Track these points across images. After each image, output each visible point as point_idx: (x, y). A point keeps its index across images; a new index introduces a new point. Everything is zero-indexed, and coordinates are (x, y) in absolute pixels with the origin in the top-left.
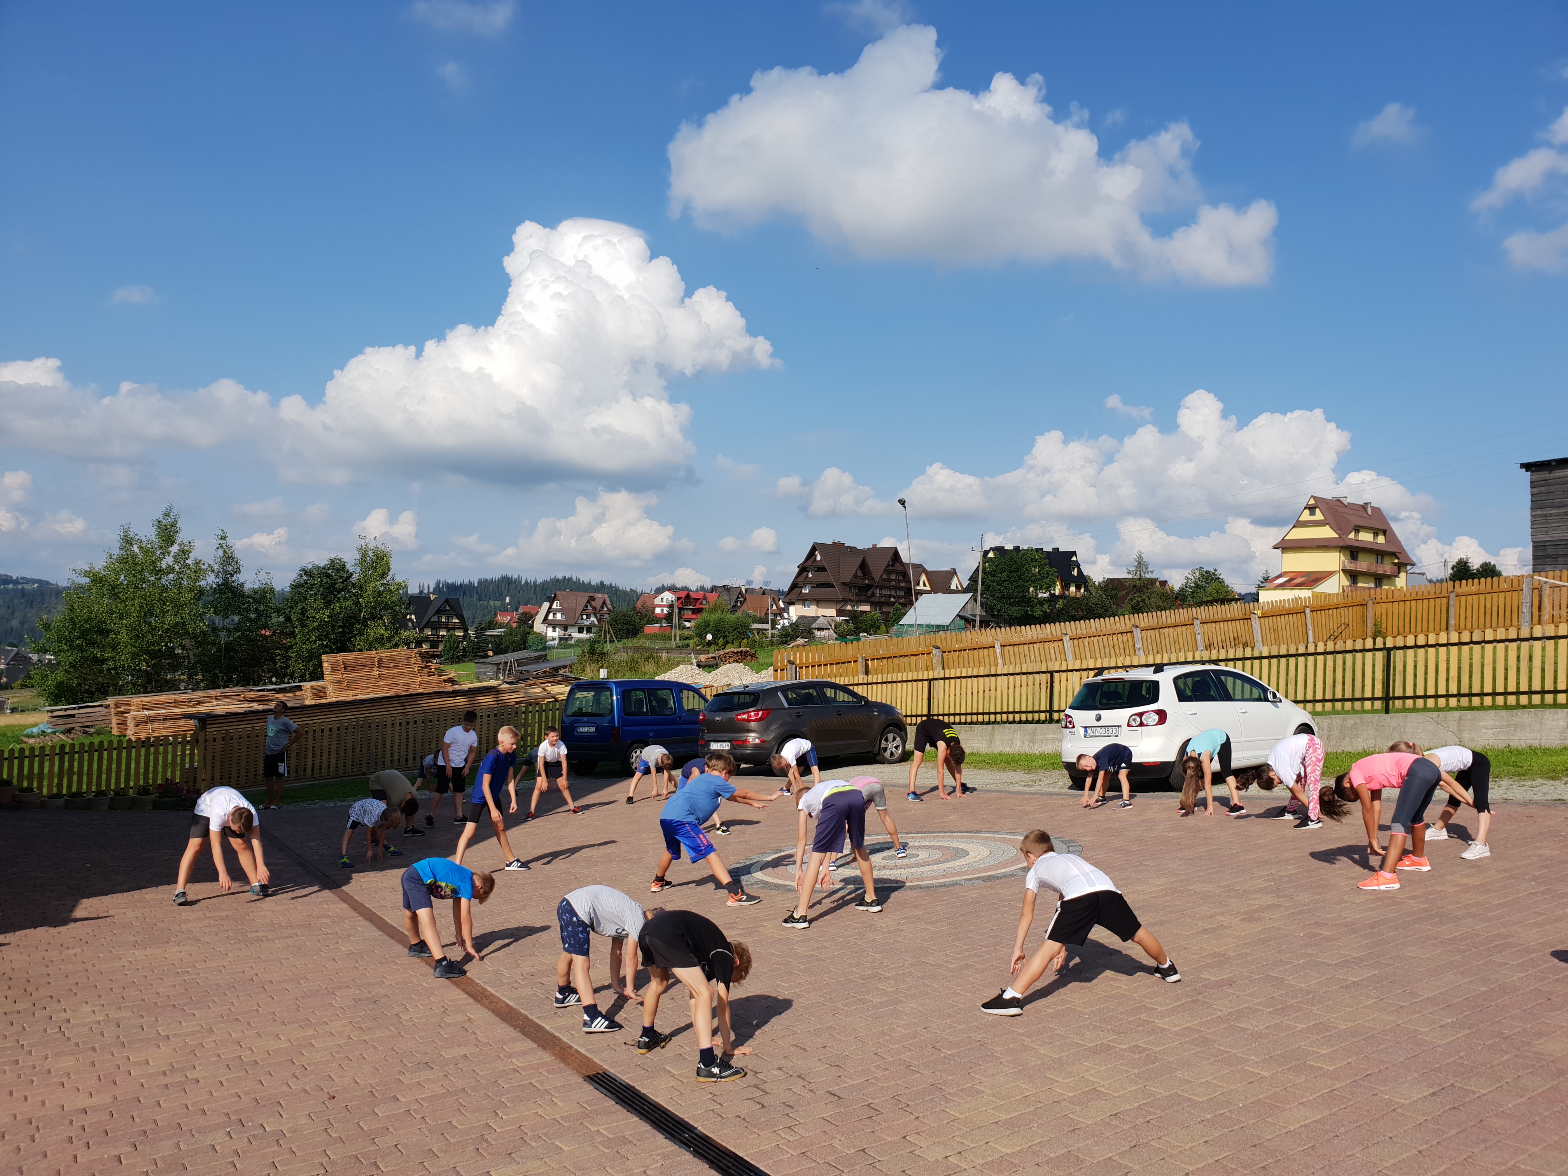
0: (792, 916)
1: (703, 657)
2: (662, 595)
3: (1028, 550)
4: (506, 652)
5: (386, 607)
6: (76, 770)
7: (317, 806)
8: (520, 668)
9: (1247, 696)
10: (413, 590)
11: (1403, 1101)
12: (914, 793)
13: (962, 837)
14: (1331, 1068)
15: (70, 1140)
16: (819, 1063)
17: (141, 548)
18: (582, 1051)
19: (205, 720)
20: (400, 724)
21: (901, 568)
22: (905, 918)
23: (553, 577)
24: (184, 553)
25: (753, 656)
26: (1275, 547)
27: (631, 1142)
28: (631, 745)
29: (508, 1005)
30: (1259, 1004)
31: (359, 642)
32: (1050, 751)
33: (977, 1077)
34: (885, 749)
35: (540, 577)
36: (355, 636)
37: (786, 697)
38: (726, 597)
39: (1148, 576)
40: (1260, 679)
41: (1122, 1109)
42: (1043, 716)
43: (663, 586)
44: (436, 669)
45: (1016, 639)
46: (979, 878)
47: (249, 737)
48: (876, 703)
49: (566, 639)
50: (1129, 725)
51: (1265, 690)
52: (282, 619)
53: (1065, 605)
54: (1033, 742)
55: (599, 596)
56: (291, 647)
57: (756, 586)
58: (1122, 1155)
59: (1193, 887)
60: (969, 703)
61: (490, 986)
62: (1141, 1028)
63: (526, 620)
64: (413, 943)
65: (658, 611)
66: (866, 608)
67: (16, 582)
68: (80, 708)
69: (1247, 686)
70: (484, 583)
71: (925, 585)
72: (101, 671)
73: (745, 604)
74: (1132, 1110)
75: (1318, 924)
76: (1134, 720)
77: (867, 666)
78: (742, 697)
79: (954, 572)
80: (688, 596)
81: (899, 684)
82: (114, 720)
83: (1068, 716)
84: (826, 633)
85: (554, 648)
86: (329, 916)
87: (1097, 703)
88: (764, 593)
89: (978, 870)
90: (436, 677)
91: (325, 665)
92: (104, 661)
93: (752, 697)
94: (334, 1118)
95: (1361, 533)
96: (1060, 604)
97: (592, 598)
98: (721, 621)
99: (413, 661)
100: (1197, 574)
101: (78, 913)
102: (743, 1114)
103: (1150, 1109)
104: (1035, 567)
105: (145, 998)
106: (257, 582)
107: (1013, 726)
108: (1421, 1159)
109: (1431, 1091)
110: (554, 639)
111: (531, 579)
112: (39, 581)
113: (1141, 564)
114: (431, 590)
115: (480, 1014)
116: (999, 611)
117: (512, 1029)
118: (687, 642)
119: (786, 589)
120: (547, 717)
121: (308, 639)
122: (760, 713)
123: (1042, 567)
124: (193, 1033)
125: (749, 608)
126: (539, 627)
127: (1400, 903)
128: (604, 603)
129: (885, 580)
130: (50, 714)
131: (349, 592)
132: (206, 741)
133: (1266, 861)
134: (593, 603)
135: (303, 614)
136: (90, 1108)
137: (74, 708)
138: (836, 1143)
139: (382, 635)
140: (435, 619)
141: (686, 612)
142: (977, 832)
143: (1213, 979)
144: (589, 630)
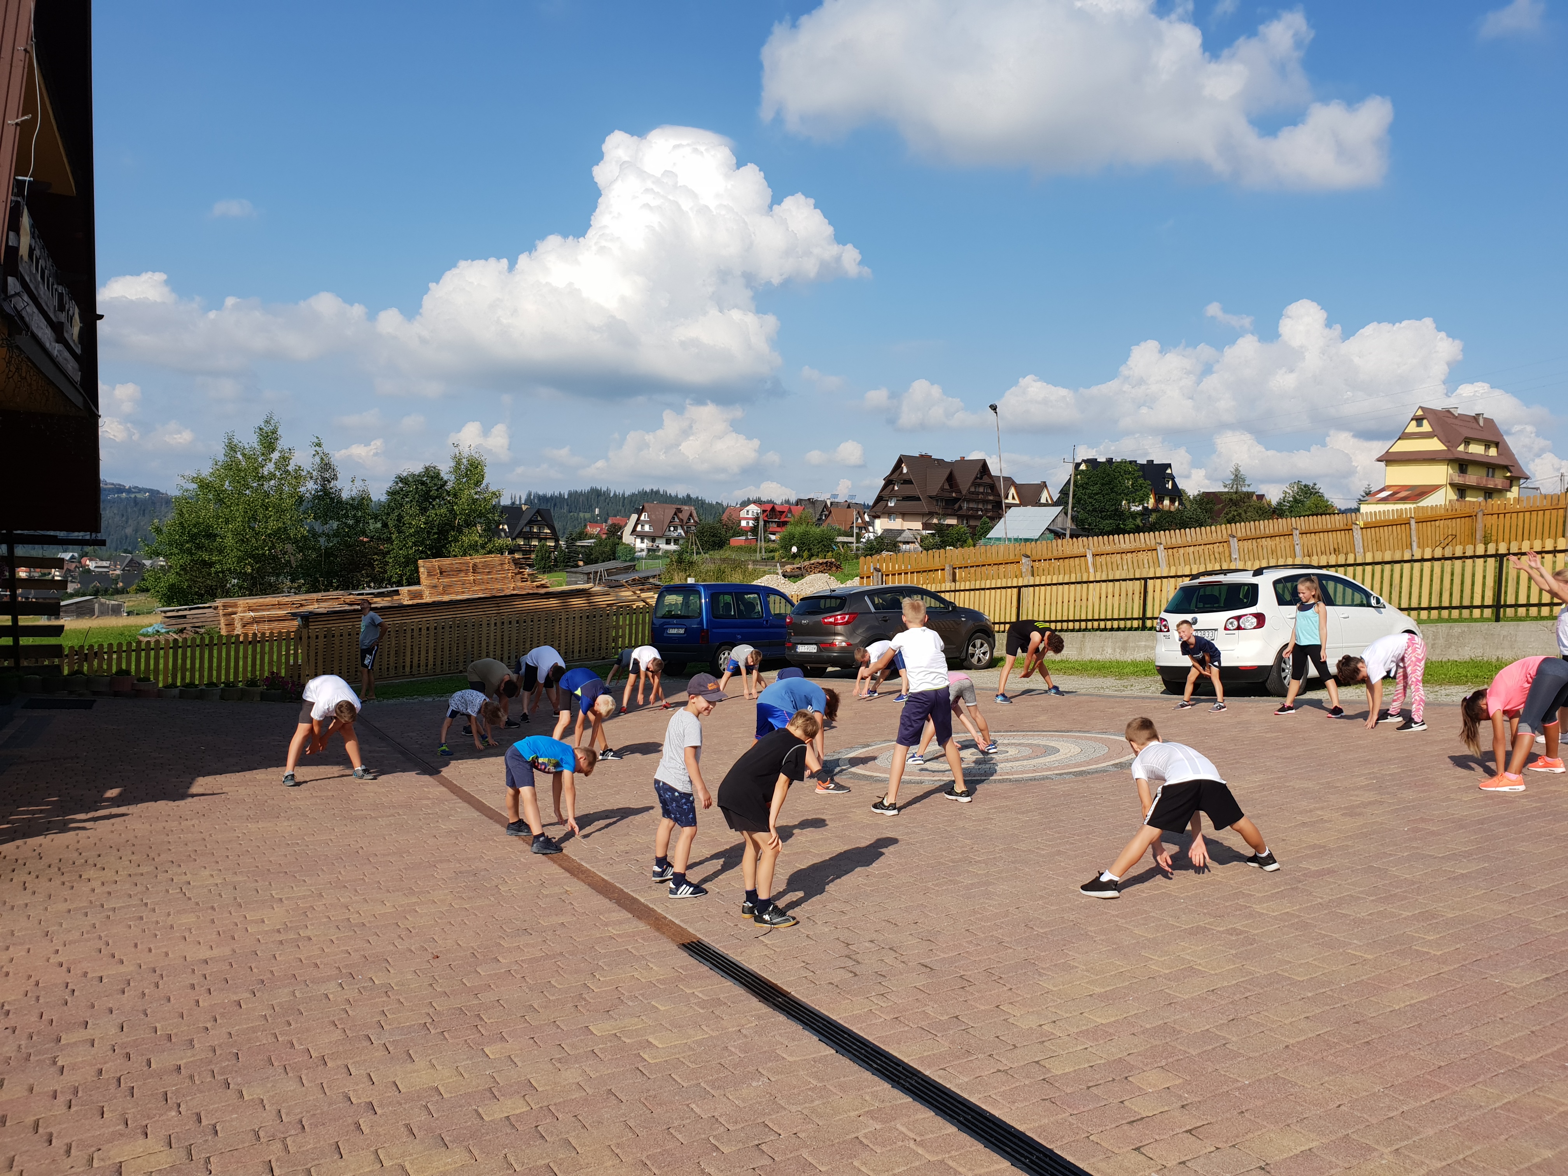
0: (882, 803)
1: (788, 568)
2: (747, 508)
3: (1121, 462)
4: (596, 562)
5: (480, 515)
6: (188, 666)
7: (416, 701)
8: (610, 578)
9: (1348, 601)
10: (505, 501)
11: (1515, 985)
12: (1003, 695)
13: (1052, 736)
14: (1439, 953)
15: (193, 987)
16: (910, 938)
17: (244, 455)
18: (677, 922)
19: (307, 618)
20: (495, 624)
21: (989, 481)
22: (995, 808)
23: (641, 490)
24: (285, 460)
25: (838, 567)
26: (1379, 460)
27: (725, 1003)
28: (719, 647)
29: (603, 880)
30: (1361, 892)
31: (454, 548)
32: (1142, 659)
33: (1070, 953)
34: (973, 655)
35: (629, 490)
36: (450, 542)
37: (873, 602)
38: (811, 510)
39: (1245, 489)
40: (1363, 584)
41: (1219, 986)
42: (1135, 624)
43: (749, 499)
44: (529, 575)
45: (1108, 548)
46: (1070, 773)
47: (349, 635)
48: (964, 608)
49: (654, 550)
50: (1226, 629)
51: (1368, 595)
52: (379, 525)
53: (1158, 519)
54: (1124, 649)
55: (686, 508)
56: (388, 552)
57: (841, 499)
58: (1220, 1027)
59: (1291, 784)
60: (1059, 611)
61: (586, 862)
62: (1238, 913)
63: (615, 531)
64: (511, 822)
65: (744, 523)
66: (953, 521)
67: (129, 491)
68: (190, 609)
69: (1349, 591)
70: (574, 495)
71: (1013, 498)
72: (210, 574)
73: (830, 517)
74: (1230, 986)
75: (1422, 820)
76: (1231, 623)
77: (954, 574)
78: (828, 601)
79: (1044, 485)
80: (773, 509)
81: (988, 591)
82: (223, 621)
83: (1163, 620)
84: (911, 546)
85: (642, 559)
86: (429, 799)
87: (1193, 607)
88: (849, 507)
89: (1068, 766)
90: (529, 583)
91: (421, 570)
92: (211, 564)
93: (839, 601)
94: (439, 975)
95: (1471, 446)
96: (1153, 518)
97: (679, 511)
98: (806, 533)
99: (506, 567)
100: (1296, 487)
101: (194, 790)
102: (835, 981)
103: (1248, 986)
104: (1128, 479)
105: (259, 865)
106: (354, 489)
107: (1104, 633)
108: (1534, 1039)
109: (1545, 976)
110: (642, 550)
111: (619, 491)
112: (151, 491)
113: (1238, 478)
114: (523, 502)
115: (577, 887)
116: (1090, 524)
117: (608, 900)
118: (772, 554)
119: (871, 503)
120: (637, 620)
121: (404, 545)
122: (847, 617)
123: (1135, 480)
124: (304, 897)
125: (834, 522)
126: (627, 538)
127: (1511, 802)
128: (691, 515)
129: (973, 493)
130: (163, 614)
131: (443, 499)
132: (309, 637)
133: (1368, 760)
134: (680, 515)
135: (399, 520)
136: (210, 959)
137: (186, 609)
138: (929, 1009)
139: (477, 542)
140: (527, 529)
141: (771, 525)
142: (1068, 732)
143: (1313, 868)
144: (676, 541)
